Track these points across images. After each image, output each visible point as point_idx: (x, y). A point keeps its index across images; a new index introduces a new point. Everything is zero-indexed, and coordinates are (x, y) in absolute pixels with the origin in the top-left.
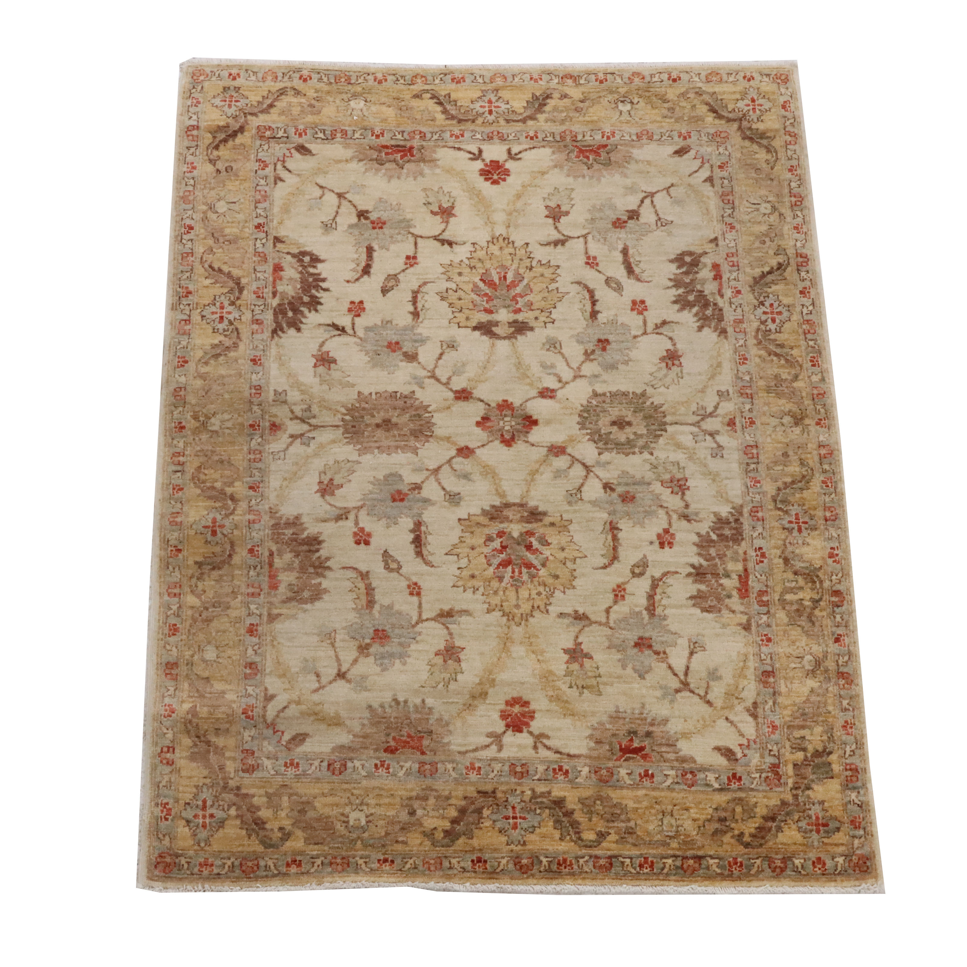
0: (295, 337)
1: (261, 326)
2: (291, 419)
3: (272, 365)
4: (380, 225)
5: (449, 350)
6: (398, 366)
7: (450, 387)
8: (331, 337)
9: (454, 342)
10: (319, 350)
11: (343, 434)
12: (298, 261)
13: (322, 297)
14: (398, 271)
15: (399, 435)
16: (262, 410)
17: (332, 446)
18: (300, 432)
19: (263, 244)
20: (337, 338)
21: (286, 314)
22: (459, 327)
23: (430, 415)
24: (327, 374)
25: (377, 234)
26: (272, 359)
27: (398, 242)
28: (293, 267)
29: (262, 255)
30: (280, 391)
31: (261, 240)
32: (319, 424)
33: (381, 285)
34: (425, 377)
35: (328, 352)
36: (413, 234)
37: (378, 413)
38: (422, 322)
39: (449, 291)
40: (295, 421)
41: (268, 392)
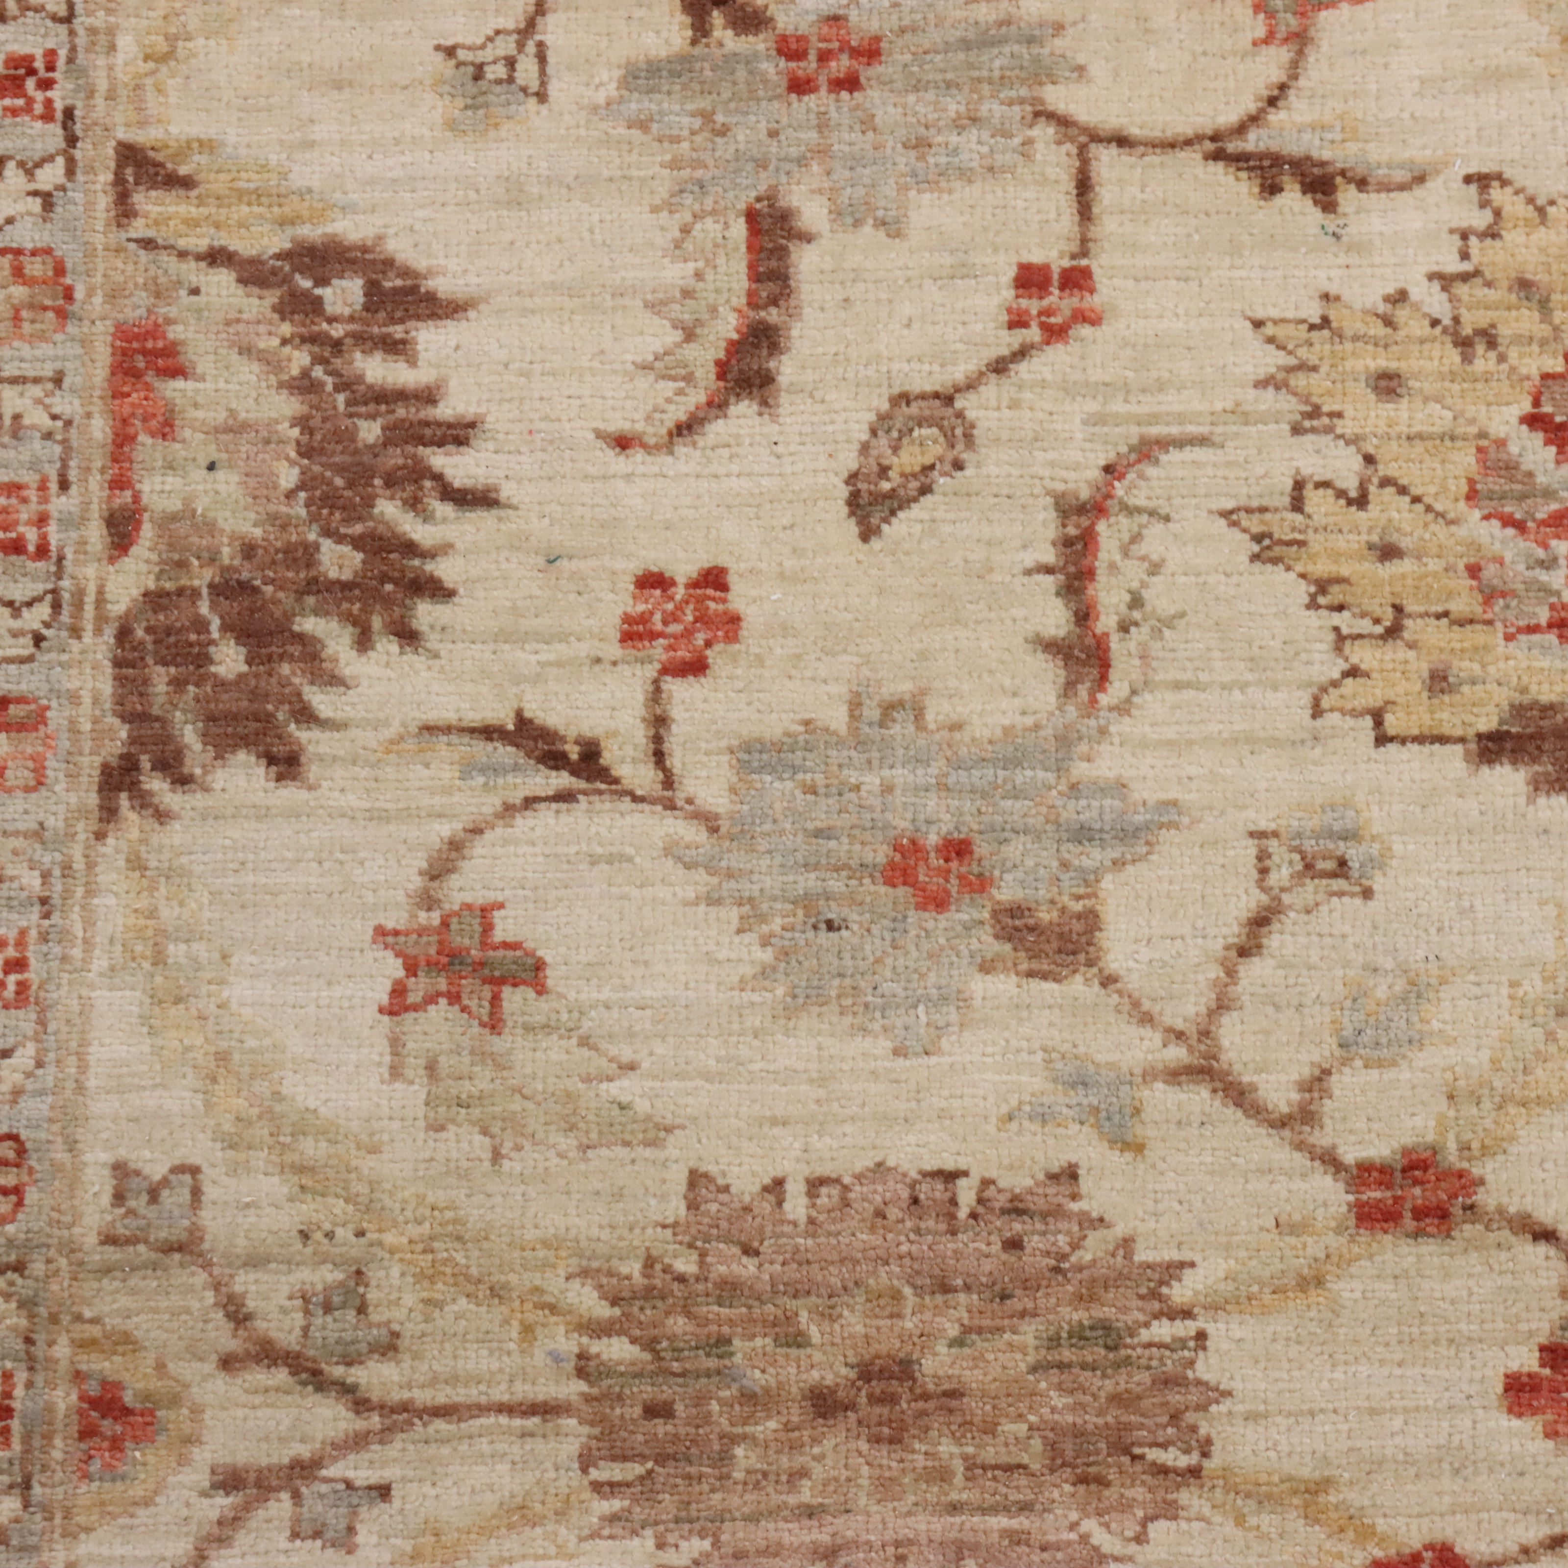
0: (263, 814)
1: (30, 744)
2: (227, 1363)
3: (101, 997)
4: (841, 65)
5: (1310, 890)
6: (963, 1001)
7: (1321, 1139)
8: (509, 810)
9: (1350, 836)
10: (428, 901)
11: (586, 1462)
12: (282, 311)
13: (444, 549)
14: (959, 373)
15: (972, 1466)
16: (27, 1305)
17: (511, 1544)
18: (283, 1456)
19: (47, 200)
20: (546, 815)
21: (203, 659)
22: (1382, 739)
23: (1185, 1328)
24: (481, 1055)
25: (823, 125)
26: (100, 963)
27: (966, 175)
28: (246, 350)
29: (35, 268)
30: (157, 1171)
31: (29, 170)
32: (422, 1397)
33: (850, 460)
34: (1149, 1075)
35: (486, 912)
36: (1063, 122)
37: (829, 1315)
38: (1123, 709)
39: (1314, 499)
40: (259, 1376)
41: (74, 1183)
